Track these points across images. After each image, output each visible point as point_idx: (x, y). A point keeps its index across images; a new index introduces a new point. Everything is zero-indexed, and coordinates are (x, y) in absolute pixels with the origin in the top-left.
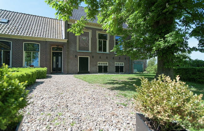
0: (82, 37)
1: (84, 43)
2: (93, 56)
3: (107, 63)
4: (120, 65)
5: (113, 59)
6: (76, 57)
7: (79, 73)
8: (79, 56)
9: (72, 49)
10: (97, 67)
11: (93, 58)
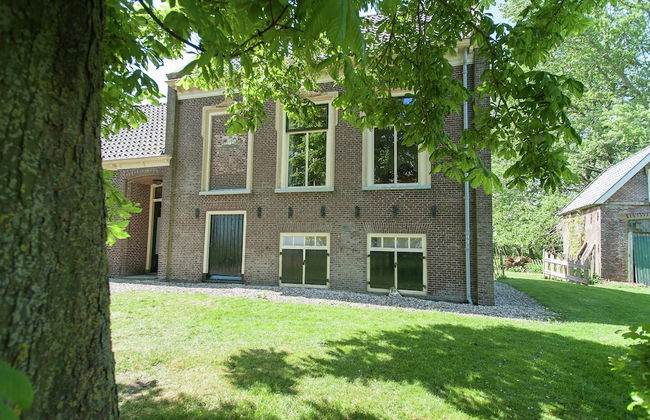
0: (224, 137)
1: (231, 160)
2: (260, 209)
3: (324, 239)
4: (396, 250)
5: (358, 214)
6: (197, 216)
7: (206, 279)
8: (209, 214)
9: (187, 187)
10: (273, 257)
11: (259, 215)
